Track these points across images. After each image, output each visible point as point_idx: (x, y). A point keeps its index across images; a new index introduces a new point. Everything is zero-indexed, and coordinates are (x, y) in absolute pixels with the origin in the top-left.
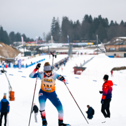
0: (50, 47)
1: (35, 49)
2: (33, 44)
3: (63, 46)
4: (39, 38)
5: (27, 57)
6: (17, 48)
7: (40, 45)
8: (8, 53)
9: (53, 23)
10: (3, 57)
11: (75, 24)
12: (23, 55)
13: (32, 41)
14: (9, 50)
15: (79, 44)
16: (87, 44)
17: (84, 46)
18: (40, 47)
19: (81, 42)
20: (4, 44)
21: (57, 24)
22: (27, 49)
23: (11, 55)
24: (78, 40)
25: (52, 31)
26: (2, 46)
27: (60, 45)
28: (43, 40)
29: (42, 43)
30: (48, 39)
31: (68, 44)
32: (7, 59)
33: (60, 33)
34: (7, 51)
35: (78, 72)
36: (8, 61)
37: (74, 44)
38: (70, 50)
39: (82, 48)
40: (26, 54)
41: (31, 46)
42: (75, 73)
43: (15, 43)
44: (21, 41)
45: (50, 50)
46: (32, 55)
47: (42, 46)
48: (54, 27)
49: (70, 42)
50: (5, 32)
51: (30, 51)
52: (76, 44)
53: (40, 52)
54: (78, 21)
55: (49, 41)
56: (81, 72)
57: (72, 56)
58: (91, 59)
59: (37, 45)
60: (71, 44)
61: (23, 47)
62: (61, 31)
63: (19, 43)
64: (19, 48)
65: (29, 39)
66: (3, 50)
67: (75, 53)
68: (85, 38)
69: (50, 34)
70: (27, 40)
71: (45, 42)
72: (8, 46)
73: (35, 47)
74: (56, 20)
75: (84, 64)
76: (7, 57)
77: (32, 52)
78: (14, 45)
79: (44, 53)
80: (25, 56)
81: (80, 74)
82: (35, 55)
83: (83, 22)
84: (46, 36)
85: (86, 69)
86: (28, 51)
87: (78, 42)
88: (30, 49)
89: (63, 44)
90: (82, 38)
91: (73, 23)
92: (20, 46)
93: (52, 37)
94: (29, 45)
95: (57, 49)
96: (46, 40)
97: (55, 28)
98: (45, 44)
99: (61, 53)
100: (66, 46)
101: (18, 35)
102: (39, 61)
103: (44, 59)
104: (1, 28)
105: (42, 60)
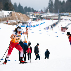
0: (48, 16)
1: (39, 16)
2: (38, 14)
3: (55, 15)
5: (34, 21)
6: (29, 16)
7: (42, 14)
8: (23, 18)
9: (50, 2)
10: (20, 21)
11: (62, 3)
12: (32, 20)
13: (37, 12)
14: (24, 17)
15: (64, 14)
16: (69, 14)
17: (67, 15)
18: (42, 15)
19: (65, 13)
20: (21, 14)
21: (52, 2)
22: (34, 16)
23: (25, 20)
24: (64, 11)
25: (49, 6)
26: (20, 14)
27: (53, 14)
28: (44, 12)
29: (43, 13)
30: (46, 11)
31: (58, 14)
32: (23, 22)
33: (53, 8)
35: (64, 30)
36: (23, 23)
37: (61, 14)
38: (59, 17)
39: (66, 16)
40: (34, 19)
41: (36, 15)
42: (62, 31)
43: (27, 13)
45: (48, 17)
47: (43, 15)
48: (50, 4)
49: (59, 13)
50: (22, 7)
51: (36, 18)
52: (63, 14)
53: (42, 19)
54: (64, 1)
55: (47, 12)
56: (65, 30)
57: (60, 21)
59: (40, 14)
60: (60, 14)
61: (32, 15)
62: (54, 6)
63: (30, 13)
64: (30, 16)
65: (35, 11)
66: (20, 17)
67: (62, 19)
68: (68, 11)
69: (47, 8)
71: (44, 13)
72: (23, 15)
73: (39, 15)
75: (67, 26)
76: (23, 21)
78: (27, 14)
79: (44, 19)
80: (33, 20)
81: (65, 31)
82: (39, 20)
83: (67, 1)
84: (45, 9)
85: (68, 29)
87: (64, 13)
88: (36, 17)
89: (55, 14)
90: (66, 11)
91: (61, 2)
92: (30, 15)
93: (49, 10)
94: (35, 14)
95: (52, 17)
96: (45, 12)
97: (51, 5)
98: (45, 14)
99: (54, 19)
100: (57, 15)
101: (29, 8)
102: (42, 24)
103: (44, 23)
104: (20, 4)
105: (43, 23)
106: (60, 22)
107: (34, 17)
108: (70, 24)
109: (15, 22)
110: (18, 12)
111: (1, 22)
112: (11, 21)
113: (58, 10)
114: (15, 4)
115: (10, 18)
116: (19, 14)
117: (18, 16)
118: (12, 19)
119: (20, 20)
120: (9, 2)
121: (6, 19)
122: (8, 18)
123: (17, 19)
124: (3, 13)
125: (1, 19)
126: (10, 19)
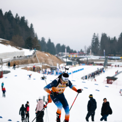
1: (76, 60)
2: (75, 56)
4: (81, 50)
7: (82, 56)
8: (53, 61)
9: (93, 38)
10: (48, 65)
12: (66, 64)
13: (75, 52)
14: (54, 59)
15: (113, 57)
16: (120, 58)
17: (118, 59)
19: (115, 56)
20: (49, 54)
21: (97, 39)
22: (69, 59)
25: (92, 45)
27: (97, 57)
28: (85, 52)
30: (88, 52)
31: (104, 57)
33: (99, 47)
34: (51, 60)
36: (52, 69)
37: (109, 57)
38: (106, 62)
39: (116, 61)
40: (68, 63)
42: (108, 83)
43: (60, 53)
44: (65, 52)
46: (73, 65)
48: (94, 41)
51: (71, 61)
52: (111, 57)
53: (80, 63)
54: (115, 38)
56: (112, 81)
57: (107, 67)
59: (78, 56)
61: (66, 57)
62: (100, 45)
64: (63, 58)
65: (72, 50)
66: (48, 59)
67: (110, 65)
70: (70, 51)
71: (85, 54)
72: (53, 56)
73: (75, 58)
74: (96, 35)
75: (116, 75)
76: (51, 65)
77: (73, 62)
80: (67, 65)
81: (111, 83)
83: (119, 39)
84: (87, 49)
85: (117, 79)
86: (69, 61)
89: (100, 57)
91: (111, 39)
92: (64, 56)
93: (91, 50)
94: (71, 56)
97: (95, 43)
99: (98, 64)
101: (63, 47)
102: (79, 70)
103: (83, 69)
104: (50, 40)
105: (81, 70)
106: (107, 69)
107: (68, 60)
108: (121, 72)
109: (41, 66)
110: (45, 52)
111: (20, 65)
112: (35, 64)
113: (104, 51)
114: (43, 39)
115: (34, 60)
116: (46, 55)
117: (45, 57)
118: (36, 62)
119: (48, 63)
120: (34, 36)
121: (27, 61)
122: (29, 60)
123: (44, 62)
124: (23, 53)
125: (20, 61)
126: (32, 62)
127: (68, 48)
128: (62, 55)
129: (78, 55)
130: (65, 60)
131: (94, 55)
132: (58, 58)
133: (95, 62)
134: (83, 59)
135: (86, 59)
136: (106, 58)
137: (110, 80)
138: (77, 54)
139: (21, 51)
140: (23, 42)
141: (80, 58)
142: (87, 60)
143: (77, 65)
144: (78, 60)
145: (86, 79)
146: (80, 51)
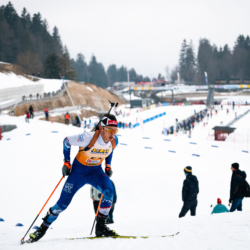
0: (175, 92)
1: (149, 95)
2: (146, 87)
3: (198, 90)
4: (160, 75)
6: (118, 93)
7: (158, 88)
8: (102, 102)
9: (183, 50)
10: (94, 110)
11: (221, 52)
12: (129, 105)
13: (147, 80)
14: (104, 97)
15: (225, 87)
16: (239, 86)
17: (235, 90)
19: (228, 83)
20: (95, 87)
21: (190, 52)
22: (135, 95)
25: (181, 64)
26: (91, 90)
27: (193, 89)
28: (166, 80)
29: (163, 85)
31: (206, 87)
32: (101, 112)
33: (195, 67)
34: (100, 99)
35: (222, 135)
37: (216, 86)
38: (210, 96)
39: (232, 93)
40: (135, 104)
41: (142, 91)
42: (216, 139)
43: (117, 84)
45: (175, 97)
46: (144, 106)
47: (161, 91)
48: (185, 56)
49: (209, 84)
50: (100, 65)
51: (140, 98)
52: (220, 87)
53: (159, 101)
54: (226, 47)
56: (226, 135)
57: (213, 108)
58: (246, 113)
59: (153, 88)
60: (212, 86)
61: (130, 92)
62: (196, 63)
63: (125, 84)
64: (124, 93)
65: (141, 77)
66: (93, 98)
68: (238, 77)
69: (177, 68)
70: (138, 80)
71: (168, 83)
72: (102, 90)
73: (148, 91)
74: (188, 44)
75: (231, 123)
76: (100, 110)
77: (144, 100)
79: (162, 102)
80: (132, 107)
81: (223, 139)
82: (148, 105)
84: (170, 72)
87: (223, 84)
88: (141, 96)
89: (198, 87)
91: (219, 50)
92: (125, 90)
93: (178, 74)
94: (139, 88)
95: (189, 95)
96: (170, 80)
97: (187, 59)
98: (167, 87)
99: (195, 103)
100: (202, 90)
101: (123, 70)
102: (156, 117)
103: (164, 114)
104: (94, 58)
105: (161, 115)
107: (134, 98)
108: (241, 116)
109: (78, 112)
110: (86, 84)
113: (206, 74)
114: (80, 57)
115: (63, 100)
116: (88, 88)
117: (86, 94)
118: (69, 104)
119: (92, 106)
120: (61, 52)
121: (50, 103)
122: (54, 101)
123: (84, 103)
124: (41, 87)
126: (61, 105)
127: (133, 73)
128: (121, 88)
129: (154, 86)
130: (127, 97)
131: (186, 84)
132: (112, 94)
133: (188, 99)
134: (164, 94)
135: (170, 93)
136: (211, 90)
137: (221, 132)
138: (152, 84)
139: (36, 83)
140: (40, 66)
141: (158, 91)
142: (173, 95)
143: (153, 107)
144: (154, 96)
145: (172, 133)
146: (157, 77)
